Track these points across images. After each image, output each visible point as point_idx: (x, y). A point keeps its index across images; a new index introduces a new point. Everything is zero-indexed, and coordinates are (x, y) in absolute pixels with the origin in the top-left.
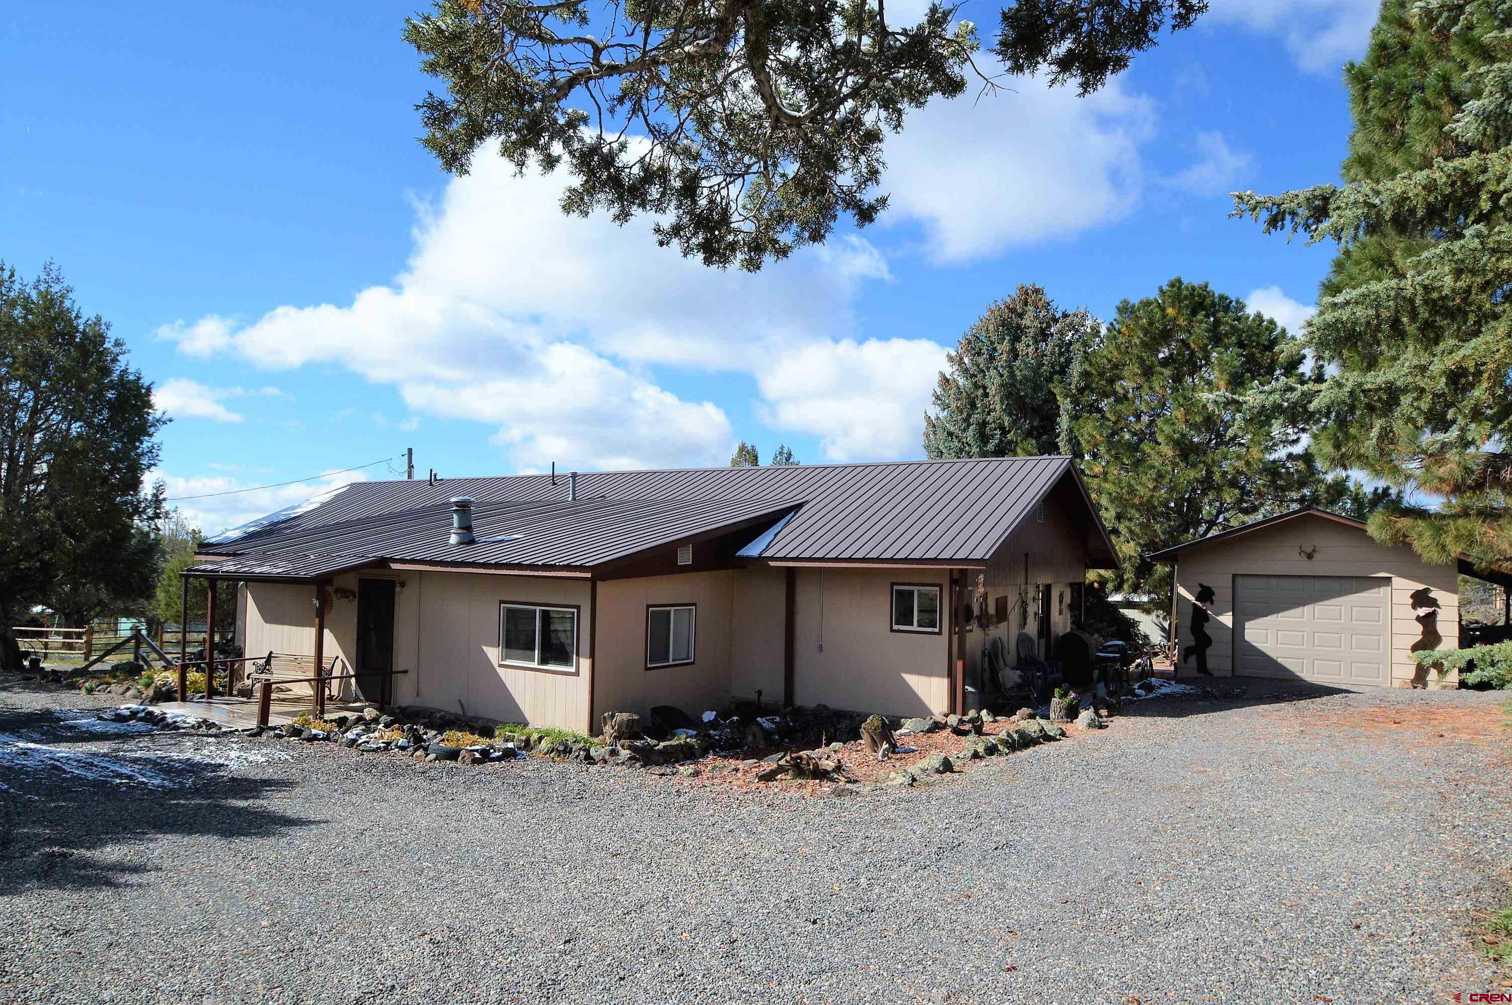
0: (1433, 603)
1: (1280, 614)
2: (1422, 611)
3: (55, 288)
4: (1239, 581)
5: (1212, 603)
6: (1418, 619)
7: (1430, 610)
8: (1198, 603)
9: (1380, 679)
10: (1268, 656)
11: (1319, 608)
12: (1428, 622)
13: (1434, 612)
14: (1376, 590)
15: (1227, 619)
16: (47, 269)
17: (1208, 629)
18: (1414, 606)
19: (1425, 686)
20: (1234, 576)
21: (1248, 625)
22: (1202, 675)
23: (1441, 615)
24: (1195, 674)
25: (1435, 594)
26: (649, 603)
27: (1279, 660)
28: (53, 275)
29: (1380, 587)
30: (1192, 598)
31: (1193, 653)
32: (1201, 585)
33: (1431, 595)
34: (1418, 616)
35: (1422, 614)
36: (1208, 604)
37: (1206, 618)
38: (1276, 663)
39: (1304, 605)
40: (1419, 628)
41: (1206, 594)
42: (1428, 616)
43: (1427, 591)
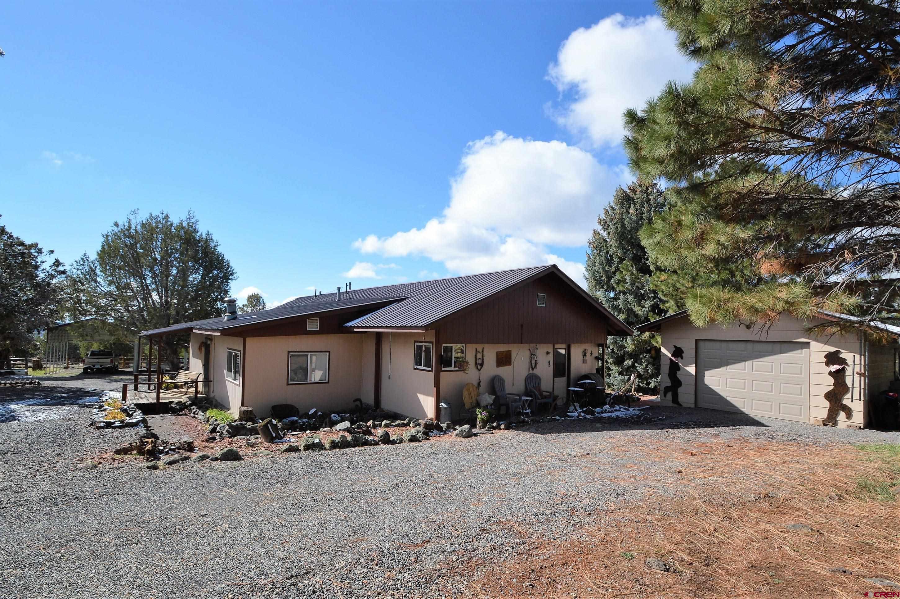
0: (843, 362)
1: (728, 367)
2: (834, 368)
3: (193, 220)
4: (701, 344)
5: (682, 358)
6: (831, 373)
7: (840, 367)
8: (673, 358)
9: (802, 417)
10: (720, 395)
11: (757, 363)
12: (838, 376)
13: (843, 369)
14: (799, 351)
15: (691, 369)
16: (189, 213)
17: (679, 375)
18: (827, 364)
19: (835, 424)
20: (697, 341)
21: (706, 373)
22: (675, 405)
23: (849, 371)
24: (671, 404)
25: (846, 355)
26: (290, 350)
27: (728, 399)
28: (191, 215)
29: (802, 349)
30: (669, 355)
31: (670, 391)
32: (675, 346)
33: (842, 356)
34: (831, 371)
35: (833, 370)
36: (679, 359)
37: (678, 368)
38: (726, 400)
39: (746, 361)
40: (831, 380)
41: (678, 352)
42: (837, 371)
43: (838, 352)
